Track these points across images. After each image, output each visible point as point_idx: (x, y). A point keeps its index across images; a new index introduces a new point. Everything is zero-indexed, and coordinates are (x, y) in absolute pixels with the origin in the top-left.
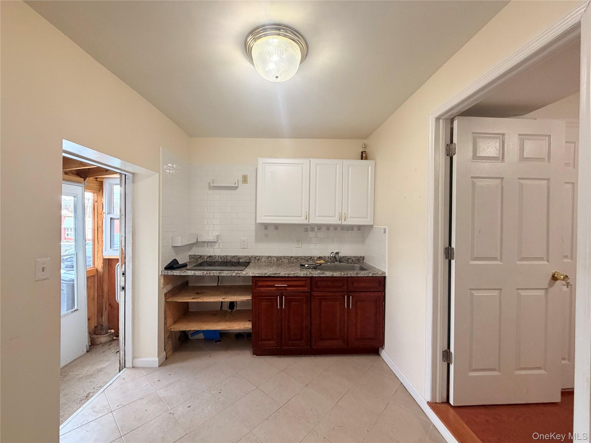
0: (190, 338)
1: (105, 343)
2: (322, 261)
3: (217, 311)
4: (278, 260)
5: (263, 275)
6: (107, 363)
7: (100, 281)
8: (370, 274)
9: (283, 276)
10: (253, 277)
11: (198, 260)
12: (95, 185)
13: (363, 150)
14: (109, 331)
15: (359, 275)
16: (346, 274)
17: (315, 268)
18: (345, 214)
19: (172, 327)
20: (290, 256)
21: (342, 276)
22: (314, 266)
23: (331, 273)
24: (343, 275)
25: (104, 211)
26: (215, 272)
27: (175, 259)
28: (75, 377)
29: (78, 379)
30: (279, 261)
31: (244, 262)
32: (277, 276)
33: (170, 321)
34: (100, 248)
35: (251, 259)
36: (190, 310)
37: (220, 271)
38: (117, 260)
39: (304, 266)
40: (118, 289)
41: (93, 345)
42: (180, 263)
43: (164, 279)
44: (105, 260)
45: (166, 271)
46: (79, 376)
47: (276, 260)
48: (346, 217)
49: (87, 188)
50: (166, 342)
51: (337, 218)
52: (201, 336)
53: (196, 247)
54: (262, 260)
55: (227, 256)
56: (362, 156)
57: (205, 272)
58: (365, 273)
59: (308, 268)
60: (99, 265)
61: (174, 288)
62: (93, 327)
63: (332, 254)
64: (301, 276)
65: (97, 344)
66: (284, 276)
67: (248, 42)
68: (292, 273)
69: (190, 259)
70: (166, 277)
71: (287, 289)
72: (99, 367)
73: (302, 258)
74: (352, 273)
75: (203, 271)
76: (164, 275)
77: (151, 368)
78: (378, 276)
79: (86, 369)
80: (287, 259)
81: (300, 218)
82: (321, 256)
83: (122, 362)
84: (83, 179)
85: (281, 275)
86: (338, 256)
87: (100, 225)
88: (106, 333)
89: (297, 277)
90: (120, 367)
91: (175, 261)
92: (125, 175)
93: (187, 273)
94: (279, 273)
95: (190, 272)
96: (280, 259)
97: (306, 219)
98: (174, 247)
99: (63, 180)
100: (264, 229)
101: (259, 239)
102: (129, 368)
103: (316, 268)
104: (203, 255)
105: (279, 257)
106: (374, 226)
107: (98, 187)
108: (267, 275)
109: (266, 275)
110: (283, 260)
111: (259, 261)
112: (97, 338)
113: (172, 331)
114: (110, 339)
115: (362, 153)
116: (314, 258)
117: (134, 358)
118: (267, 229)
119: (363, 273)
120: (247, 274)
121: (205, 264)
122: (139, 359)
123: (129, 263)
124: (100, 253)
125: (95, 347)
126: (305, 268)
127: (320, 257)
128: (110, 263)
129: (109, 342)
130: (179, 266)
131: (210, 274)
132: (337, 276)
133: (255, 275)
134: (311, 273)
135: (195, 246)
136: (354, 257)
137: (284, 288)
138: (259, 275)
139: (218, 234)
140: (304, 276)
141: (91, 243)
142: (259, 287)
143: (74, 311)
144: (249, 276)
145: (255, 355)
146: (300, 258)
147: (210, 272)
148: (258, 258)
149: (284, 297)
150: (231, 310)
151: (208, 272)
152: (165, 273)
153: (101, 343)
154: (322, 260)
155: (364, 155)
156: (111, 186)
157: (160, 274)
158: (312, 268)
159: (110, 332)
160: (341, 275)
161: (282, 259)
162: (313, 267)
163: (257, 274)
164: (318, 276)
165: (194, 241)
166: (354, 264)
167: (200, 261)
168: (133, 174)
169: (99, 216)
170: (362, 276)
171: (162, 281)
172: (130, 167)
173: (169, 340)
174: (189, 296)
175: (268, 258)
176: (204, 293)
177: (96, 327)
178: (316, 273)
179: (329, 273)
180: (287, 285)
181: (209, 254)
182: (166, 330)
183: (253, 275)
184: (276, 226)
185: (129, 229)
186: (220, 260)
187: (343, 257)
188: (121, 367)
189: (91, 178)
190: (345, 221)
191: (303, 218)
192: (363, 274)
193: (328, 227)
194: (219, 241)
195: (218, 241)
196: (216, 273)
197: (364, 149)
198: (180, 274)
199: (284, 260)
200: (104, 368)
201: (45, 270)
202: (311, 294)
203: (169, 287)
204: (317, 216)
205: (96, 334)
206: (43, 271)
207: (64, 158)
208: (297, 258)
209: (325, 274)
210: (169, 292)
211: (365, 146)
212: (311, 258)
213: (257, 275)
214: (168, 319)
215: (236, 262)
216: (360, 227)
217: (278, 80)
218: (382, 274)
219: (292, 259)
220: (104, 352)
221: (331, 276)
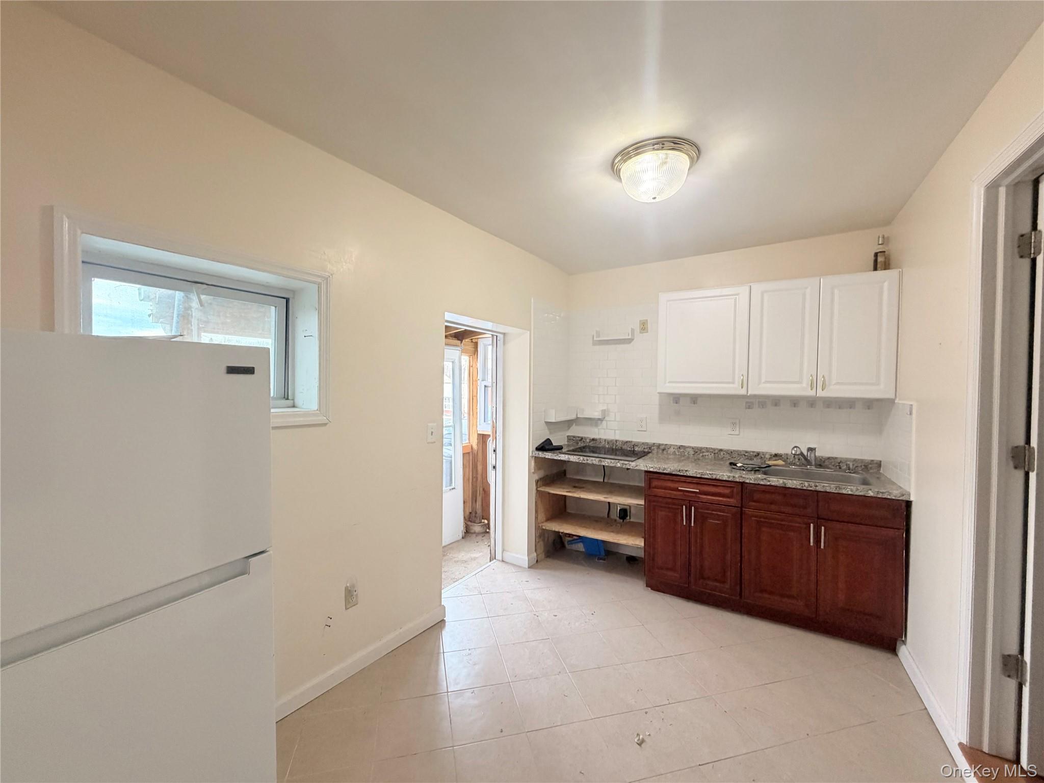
0: (567, 546)
1: (478, 534)
2: (780, 462)
3: (603, 518)
4: (696, 452)
5: (661, 471)
6: (480, 554)
7: (475, 460)
8: (870, 492)
9: (692, 475)
10: (646, 472)
11: (578, 443)
12: (470, 347)
13: (881, 248)
14: (483, 521)
15: (844, 492)
16: (813, 485)
17: (755, 470)
18: (823, 377)
19: (544, 524)
20: (717, 449)
21: (805, 488)
22: (755, 467)
23: (781, 481)
24: (807, 487)
25: (479, 378)
26: (593, 459)
27: (548, 439)
28: (451, 559)
29: (455, 562)
30: (699, 454)
31: (642, 452)
32: (682, 474)
33: (542, 516)
34: (475, 421)
35: (653, 448)
36: (569, 511)
37: (600, 459)
38: (489, 436)
39: (735, 465)
40: (490, 468)
41: (467, 532)
42: (554, 444)
43: (535, 462)
44: (479, 435)
45: (537, 452)
46: (455, 559)
47: (693, 453)
48: (827, 383)
49: (463, 351)
50: (537, 541)
51: (805, 383)
52: (580, 547)
53: (576, 425)
54: (669, 450)
55: (616, 441)
56: (876, 261)
57: (582, 458)
58: (858, 489)
59: (743, 470)
60: (474, 442)
61: (547, 476)
62: (468, 513)
63: (795, 449)
64: (724, 479)
65: (471, 533)
66: (695, 475)
67: (615, 166)
68: (708, 472)
69: (568, 441)
70: (537, 459)
71: (699, 497)
72: (473, 555)
73: (739, 453)
74: (827, 486)
75: (579, 457)
76: (535, 457)
77: (520, 567)
78: (889, 497)
79: (463, 554)
80: (712, 452)
81: (731, 385)
82: (779, 453)
83: (493, 552)
84: (459, 342)
85: (690, 473)
86: (813, 455)
87: (475, 394)
88: (480, 523)
89: (715, 479)
90: (490, 557)
91: (548, 441)
92: (497, 336)
93: (560, 457)
94: (686, 471)
95: (563, 455)
96: (699, 452)
97: (742, 388)
98: (547, 423)
99: (445, 344)
100: (673, 403)
101: (664, 418)
102: (499, 561)
103: (758, 470)
104: (585, 437)
105: (697, 448)
106: (896, 401)
107: (473, 349)
108: (667, 472)
109: (665, 472)
110: (704, 454)
111: (665, 452)
112: (471, 526)
113: (543, 529)
114: (484, 531)
115: (876, 255)
116: (763, 455)
117: (503, 550)
118: (696, 403)
119: (852, 487)
120: (637, 466)
121: (587, 450)
122: (508, 553)
123: (500, 439)
124: (475, 427)
125: (470, 535)
126: (738, 468)
127: (776, 455)
128: (483, 438)
129: (482, 533)
130: (553, 447)
131: (588, 462)
132: (793, 487)
133: (649, 470)
134: (741, 477)
135: (574, 424)
136: (855, 460)
137: (694, 495)
138: (655, 470)
139: (604, 408)
140: (730, 480)
141: (466, 415)
142: (656, 487)
143: (452, 489)
144: (640, 471)
145: (650, 589)
146: (737, 453)
147: (588, 458)
148: (663, 447)
149: (693, 508)
150: (622, 521)
151: (585, 458)
152: (535, 454)
153: (475, 533)
154: (780, 459)
155: (880, 259)
156: (485, 346)
157: (531, 455)
158: (749, 469)
159: (484, 523)
160: (802, 487)
161: (703, 452)
162: (752, 468)
163: (652, 467)
164: (755, 483)
165: (573, 417)
166: (850, 473)
167: (581, 444)
168: (504, 334)
169: (474, 383)
170: (850, 493)
171: (533, 463)
172: (501, 328)
173: (541, 539)
174: (564, 488)
175: (679, 448)
176: (583, 488)
177: (470, 513)
178: (751, 478)
179: (778, 481)
180: (698, 491)
181: (592, 437)
182: (538, 527)
183: (646, 469)
184: (695, 399)
185: (500, 399)
186: (607, 446)
187: (829, 458)
188: (492, 558)
189: (467, 340)
190: (823, 390)
191: (737, 384)
192: (852, 491)
193: (795, 402)
194: (607, 418)
195: (604, 418)
196: (595, 460)
197: (880, 246)
198: (552, 458)
199: (707, 454)
200: (477, 558)
201: (433, 434)
202: (742, 510)
203: (541, 474)
204: (763, 381)
205: (471, 522)
206: (432, 434)
207: (446, 327)
208: (732, 452)
209: (769, 481)
210: (541, 479)
211: (886, 240)
212: (758, 455)
213: (651, 470)
214: (539, 512)
215: (630, 450)
216: (870, 404)
217: (657, 200)
218: (899, 495)
219: (722, 453)
220: (477, 542)
221: (782, 485)
